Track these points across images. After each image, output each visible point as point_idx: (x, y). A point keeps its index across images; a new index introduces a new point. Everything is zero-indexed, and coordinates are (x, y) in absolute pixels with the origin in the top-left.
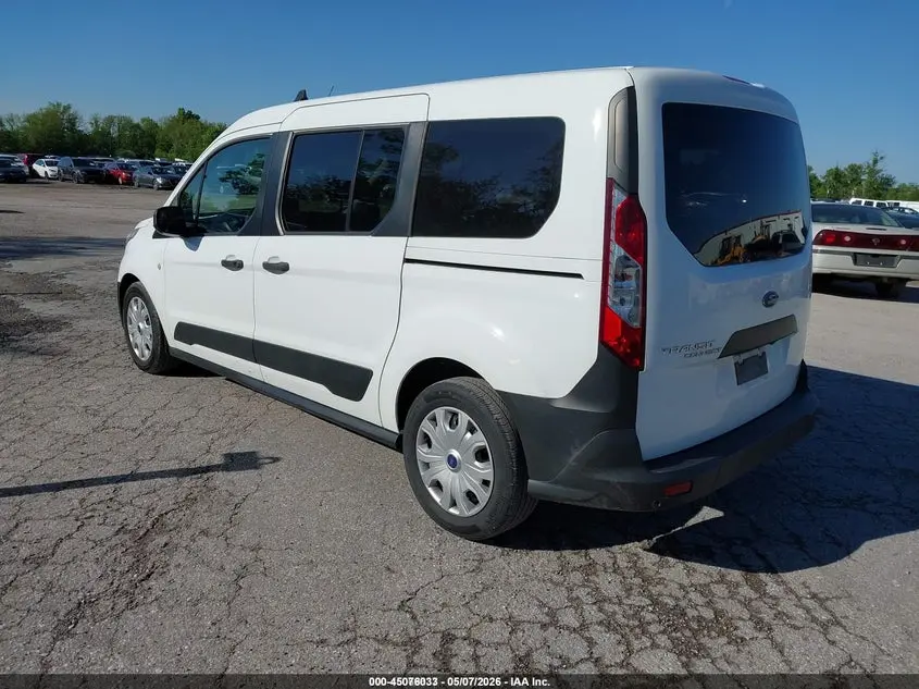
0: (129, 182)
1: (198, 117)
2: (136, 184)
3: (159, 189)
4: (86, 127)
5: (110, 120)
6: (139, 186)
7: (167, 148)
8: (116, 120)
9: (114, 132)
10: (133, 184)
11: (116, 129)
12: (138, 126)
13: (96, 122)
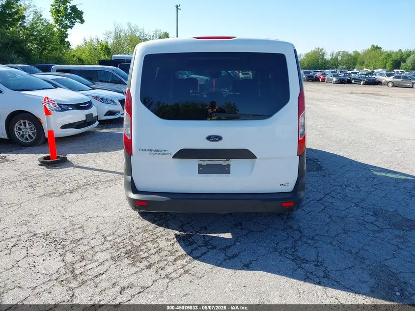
0: (323, 81)
1: (380, 48)
2: (326, 81)
3: (334, 83)
4: (328, 57)
5: (338, 53)
6: (327, 82)
7: (362, 64)
8: (341, 53)
9: (340, 58)
10: (324, 81)
11: (341, 57)
12: (350, 55)
13: (333, 54)
